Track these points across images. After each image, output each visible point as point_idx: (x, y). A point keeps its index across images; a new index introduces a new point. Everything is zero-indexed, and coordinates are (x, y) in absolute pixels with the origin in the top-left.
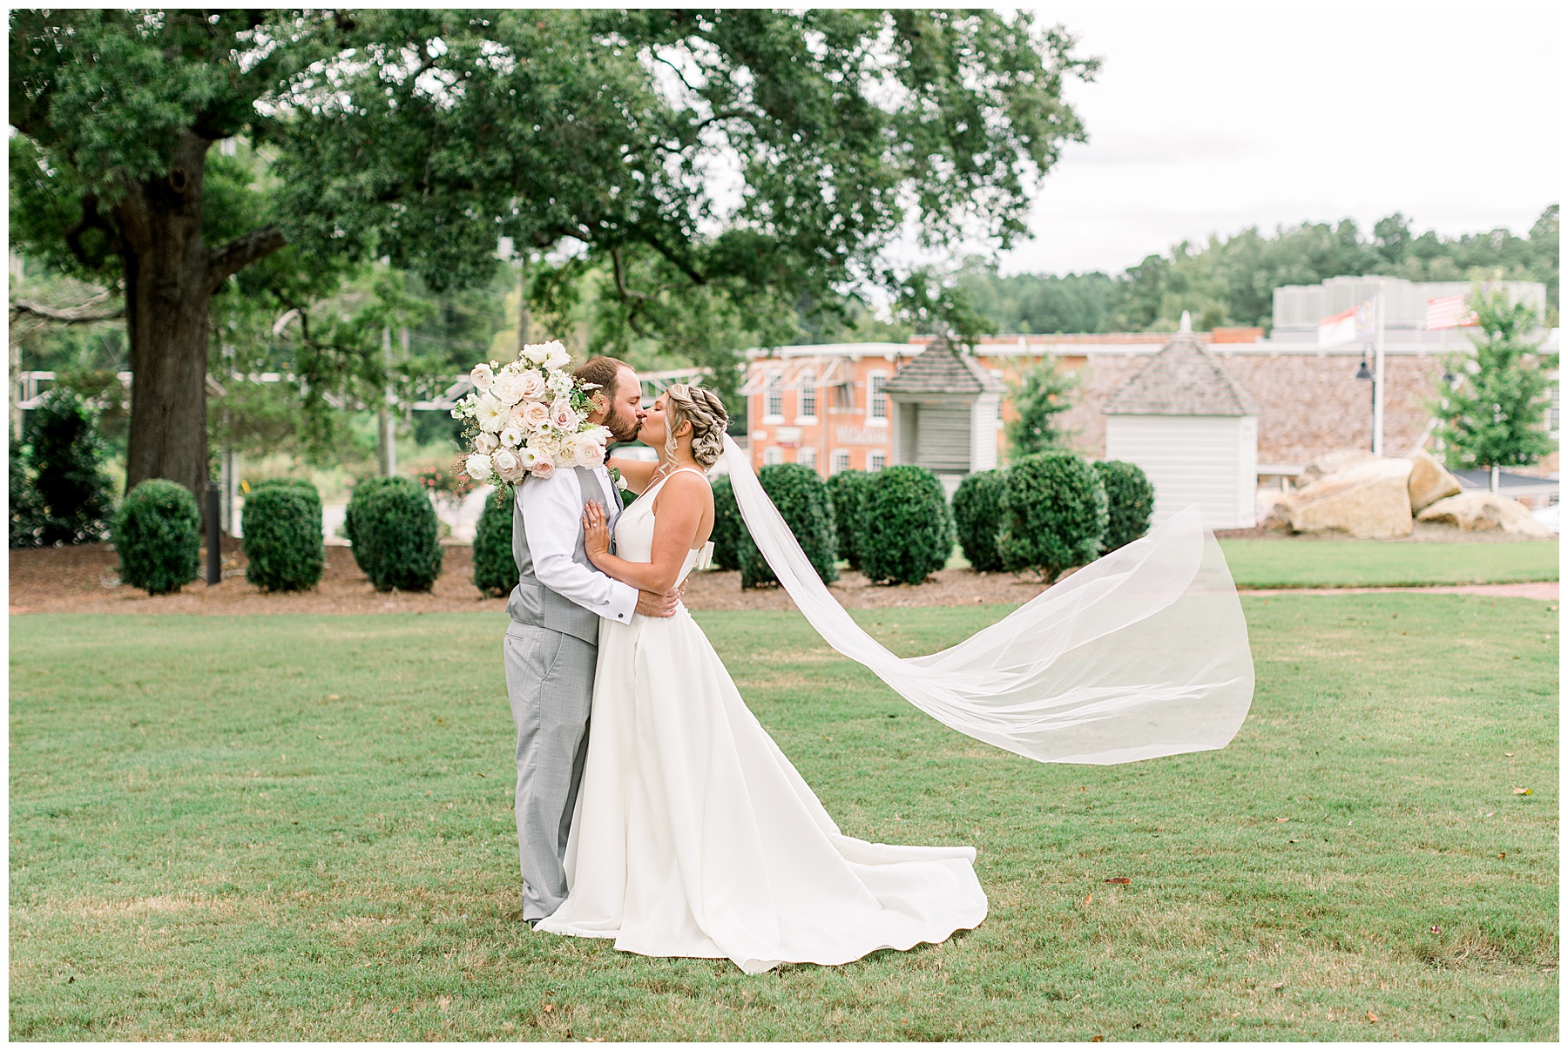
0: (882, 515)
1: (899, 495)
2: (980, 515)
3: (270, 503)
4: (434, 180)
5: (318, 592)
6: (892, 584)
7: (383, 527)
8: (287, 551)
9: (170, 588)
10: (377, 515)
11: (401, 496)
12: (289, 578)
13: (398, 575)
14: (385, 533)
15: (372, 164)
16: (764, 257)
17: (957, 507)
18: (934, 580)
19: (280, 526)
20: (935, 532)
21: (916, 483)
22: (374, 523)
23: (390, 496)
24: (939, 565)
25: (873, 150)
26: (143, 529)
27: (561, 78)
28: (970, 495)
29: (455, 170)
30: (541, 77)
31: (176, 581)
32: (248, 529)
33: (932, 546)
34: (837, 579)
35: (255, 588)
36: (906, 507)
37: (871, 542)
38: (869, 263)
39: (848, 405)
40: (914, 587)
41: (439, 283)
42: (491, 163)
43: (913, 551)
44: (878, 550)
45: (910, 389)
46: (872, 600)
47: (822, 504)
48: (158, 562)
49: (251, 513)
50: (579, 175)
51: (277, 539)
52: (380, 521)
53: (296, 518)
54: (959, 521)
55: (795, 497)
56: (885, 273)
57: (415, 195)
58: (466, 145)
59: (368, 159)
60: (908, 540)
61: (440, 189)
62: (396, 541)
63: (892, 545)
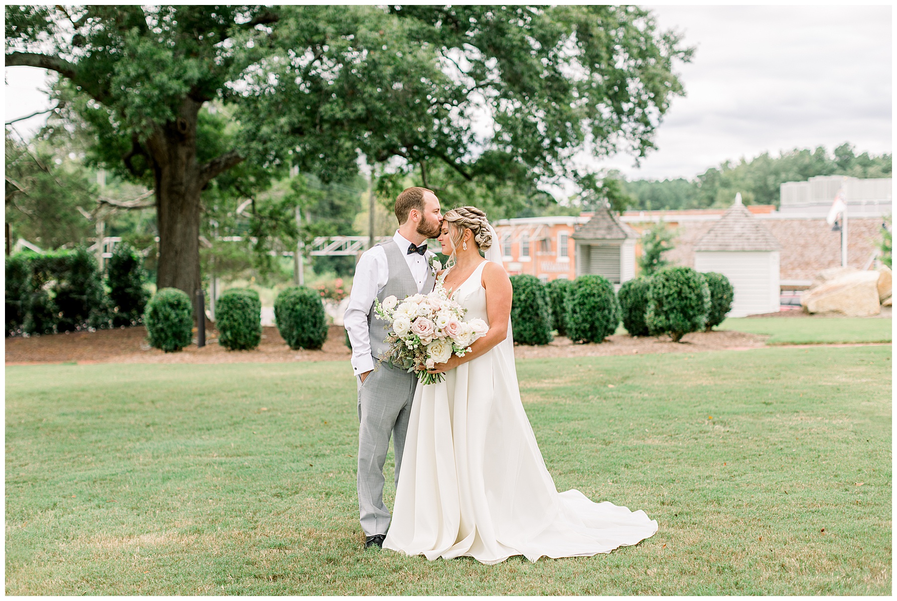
0: (579, 303)
1: (588, 291)
2: (633, 304)
3: (232, 300)
4: (322, 120)
5: (258, 351)
6: (584, 343)
7: (294, 314)
8: (241, 327)
9: (176, 349)
10: (291, 307)
11: (304, 296)
12: (242, 342)
13: (303, 341)
14: (295, 317)
15: (288, 113)
16: (504, 164)
17: (620, 298)
18: (609, 341)
19: (238, 314)
20: (609, 313)
21: (598, 285)
22: (289, 311)
23: (298, 296)
24: (612, 332)
25: (566, 101)
26: (161, 315)
27: (392, 62)
28: (627, 293)
29: (334, 115)
30: (383, 61)
31: (179, 345)
32: (220, 316)
33: (608, 321)
34: (552, 340)
35: (223, 348)
36: (592, 299)
37: (573, 319)
38: (564, 166)
39: (548, 250)
40: (597, 345)
41: (327, 178)
42: (354, 111)
43: (597, 324)
44: (576, 324)
45: (586, 237)
46: (574, 352)
47: (544, 298)
48: (169, 334)
49: (221, 306)
50: (403, 116)
51: (235, 321)
52: (293, 310)
53: (246, 309)
54: (622, 307)
55: (528, 293)
56: (572, 171)
57: (312, 130)
58: (340, 101)
59: (285, 110)
60: (594, 318)
61: (326, 126)
62: (301, 321)
63: (585, 320)
